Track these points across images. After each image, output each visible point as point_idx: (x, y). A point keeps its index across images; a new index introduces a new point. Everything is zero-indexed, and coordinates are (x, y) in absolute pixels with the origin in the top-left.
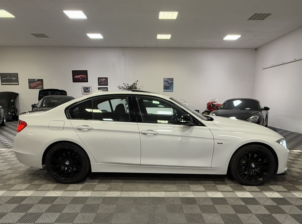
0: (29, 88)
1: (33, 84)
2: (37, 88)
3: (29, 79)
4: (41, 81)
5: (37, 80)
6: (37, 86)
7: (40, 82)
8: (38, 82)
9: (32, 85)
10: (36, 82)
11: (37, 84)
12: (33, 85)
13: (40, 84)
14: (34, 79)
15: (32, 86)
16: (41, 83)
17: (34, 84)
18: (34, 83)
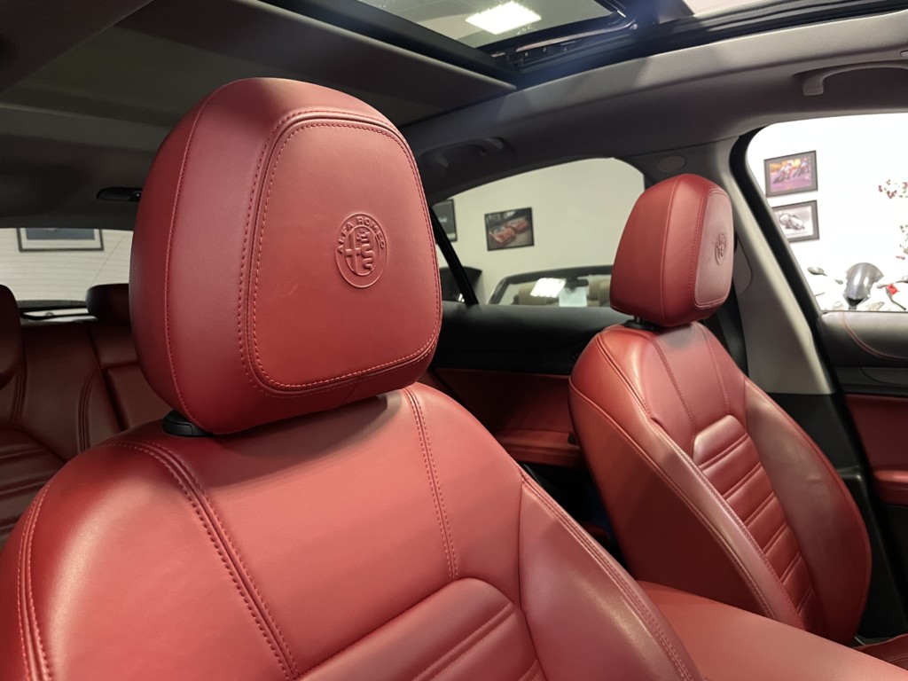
0: (490, 249)
1: (499, 231)
2: (512, 244)
3: (486, 216)
4: (526, 213)
5: (512, 213)
6: (513, 238)
7: (521, 220)
8: (515, 223)
9: (496, 236)
10: (509, 223)
11: (514, 229)
12: (500, 233)
13: (521, 227)
14: (502, 213)
15: (498, 239)
16: (526, 224)
17: (504, 230)
18: (503, 228)
